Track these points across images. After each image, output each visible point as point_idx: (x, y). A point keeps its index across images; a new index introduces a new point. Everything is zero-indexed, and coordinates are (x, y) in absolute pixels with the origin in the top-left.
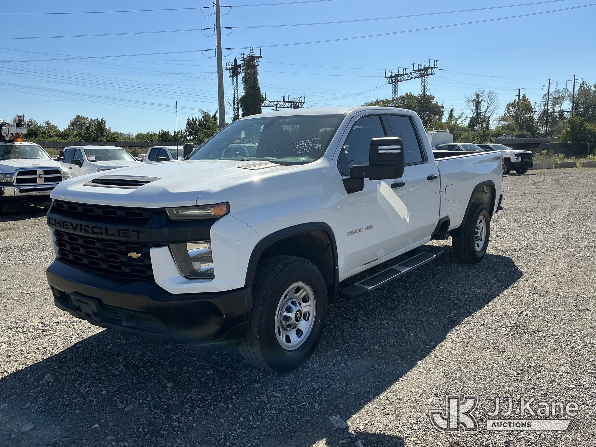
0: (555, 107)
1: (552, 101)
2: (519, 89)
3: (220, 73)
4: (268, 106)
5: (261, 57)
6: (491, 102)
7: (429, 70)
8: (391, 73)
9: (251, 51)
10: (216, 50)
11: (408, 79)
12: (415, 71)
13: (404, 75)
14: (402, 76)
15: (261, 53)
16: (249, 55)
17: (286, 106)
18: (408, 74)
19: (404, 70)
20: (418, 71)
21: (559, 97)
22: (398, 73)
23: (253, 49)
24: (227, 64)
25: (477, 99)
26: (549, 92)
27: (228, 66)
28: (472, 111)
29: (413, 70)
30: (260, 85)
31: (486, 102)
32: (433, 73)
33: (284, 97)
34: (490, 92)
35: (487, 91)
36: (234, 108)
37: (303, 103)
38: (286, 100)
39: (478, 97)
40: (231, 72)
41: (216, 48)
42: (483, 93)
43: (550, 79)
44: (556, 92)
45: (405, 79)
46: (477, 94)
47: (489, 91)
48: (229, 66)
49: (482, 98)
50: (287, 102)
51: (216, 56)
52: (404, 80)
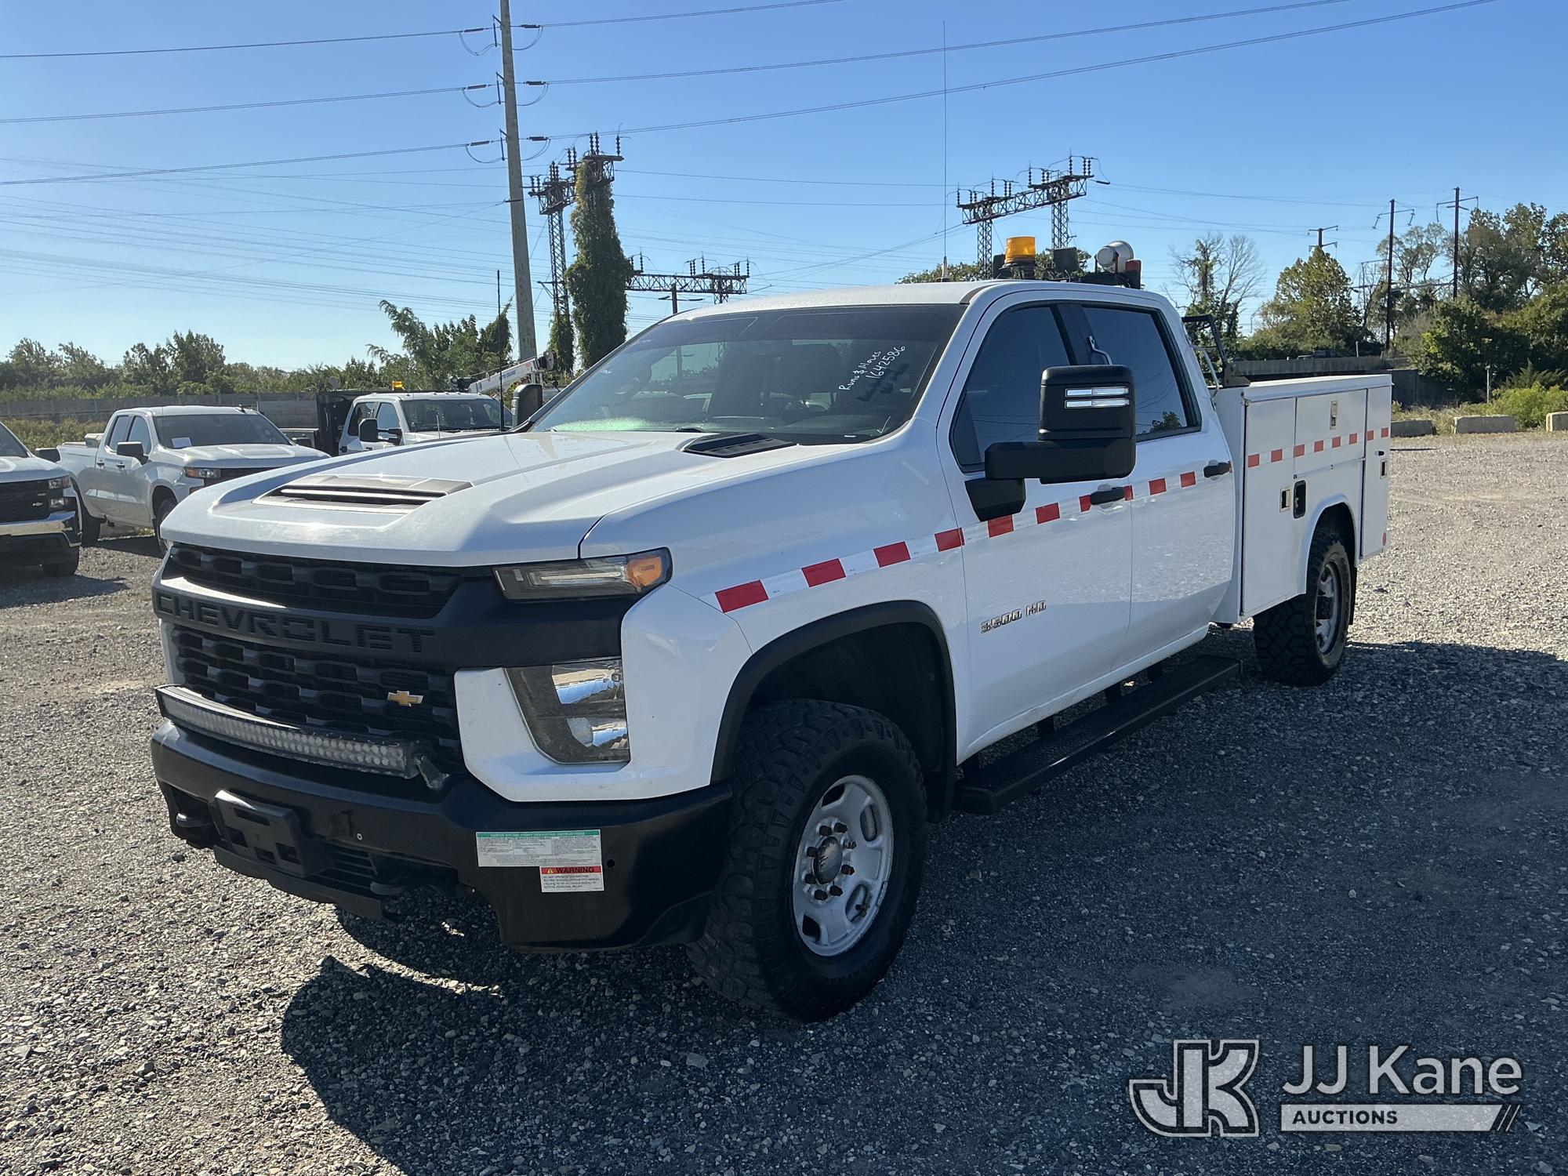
0: (1410, 274)
1: (1401, 258)
2: (1321, 230)
3: (516, 202)
4: (650, 289)
5: (620, 159)
6: (1239, 264)
7: (1071, 184)
8: (973, 196)
9: (592, 142)
10: (504, 143)
11: (1016, 211)
12: (1036, 187)
13: (1006, 199)
14: (1002, 203)
15: (618, 148)
16: (587, 155)
17: (698, 288)
18: (1016, 196)
19: (1007, 184)
20: (1044, 187)
21: (1419, 247)
22: (990, 195)
23: (597, 138)
24: (533, 180)
25: (1202, 258)
26: (1391, 236)
27: (536, 185)
28: (1192, 291)
29: (1031, 186)
30: (620, 233)
31: (1228, 264)
32: (1082, 191)
33: (693, 264)
34: (1236, 240)
35: (1227, 238)
36: (556, 297)
37: (744, 277)
38: (699, 272)
39: (1204, 251)
40: (544, 199)
41: (504, 137)
42: (1218, 242)
43: (1393, 202)
44: (1411, 233)
45: (1010, 209)
46: (1202, 245)
47: (1234, 237)
48: (539, 183)
49: (1215, 255)
50: (702, 277)
51: (503, 159)
52: (1007, 212)
